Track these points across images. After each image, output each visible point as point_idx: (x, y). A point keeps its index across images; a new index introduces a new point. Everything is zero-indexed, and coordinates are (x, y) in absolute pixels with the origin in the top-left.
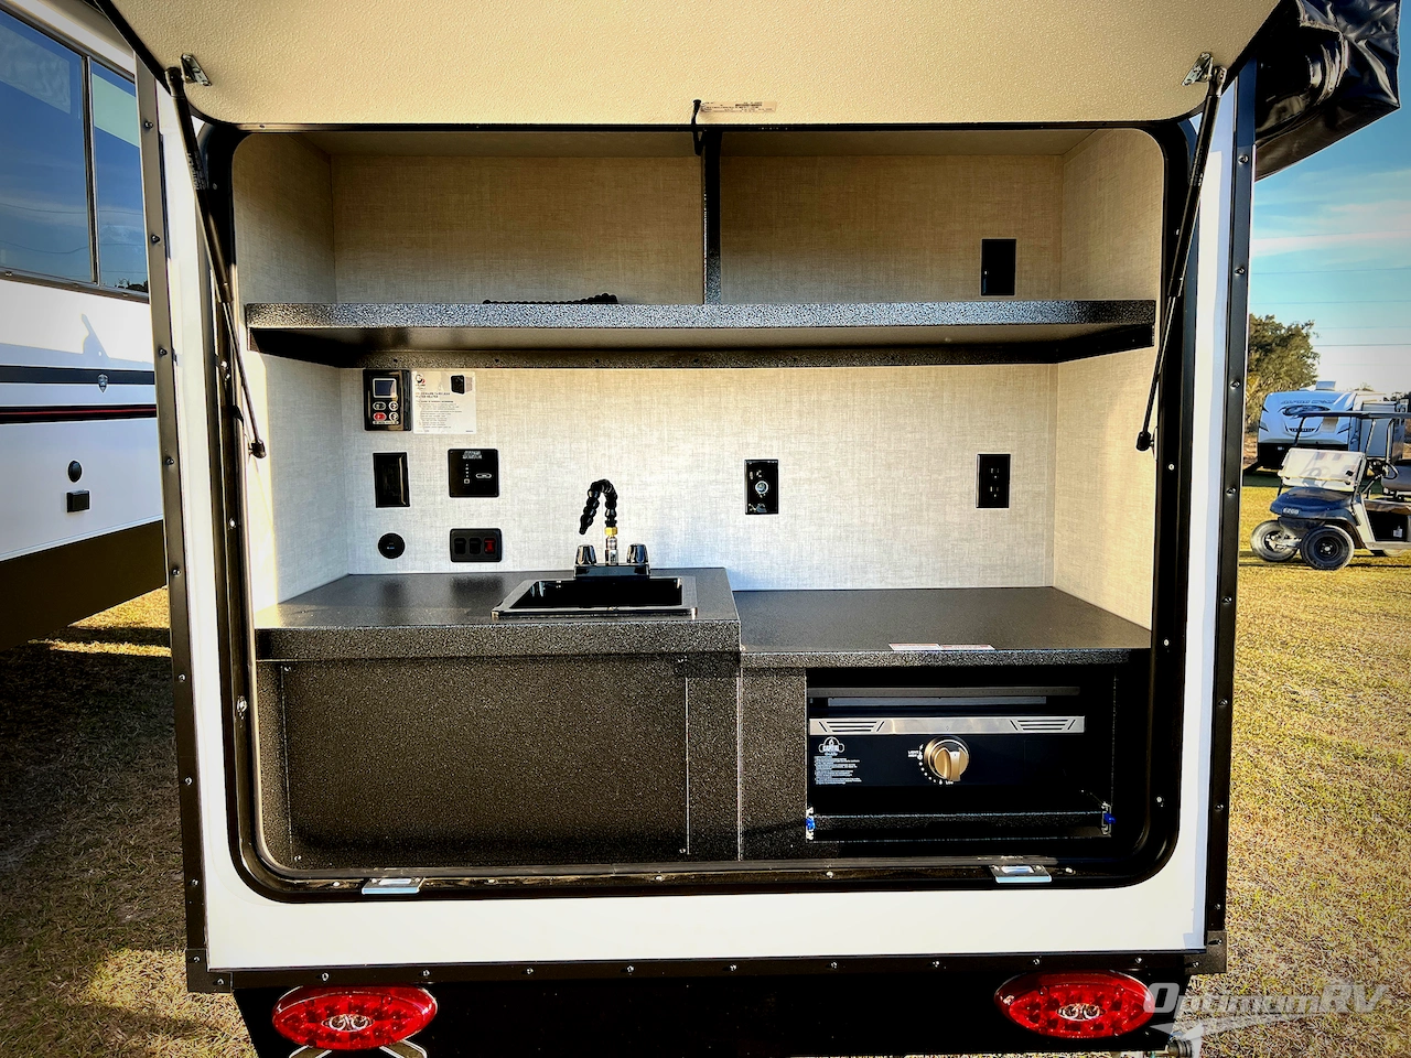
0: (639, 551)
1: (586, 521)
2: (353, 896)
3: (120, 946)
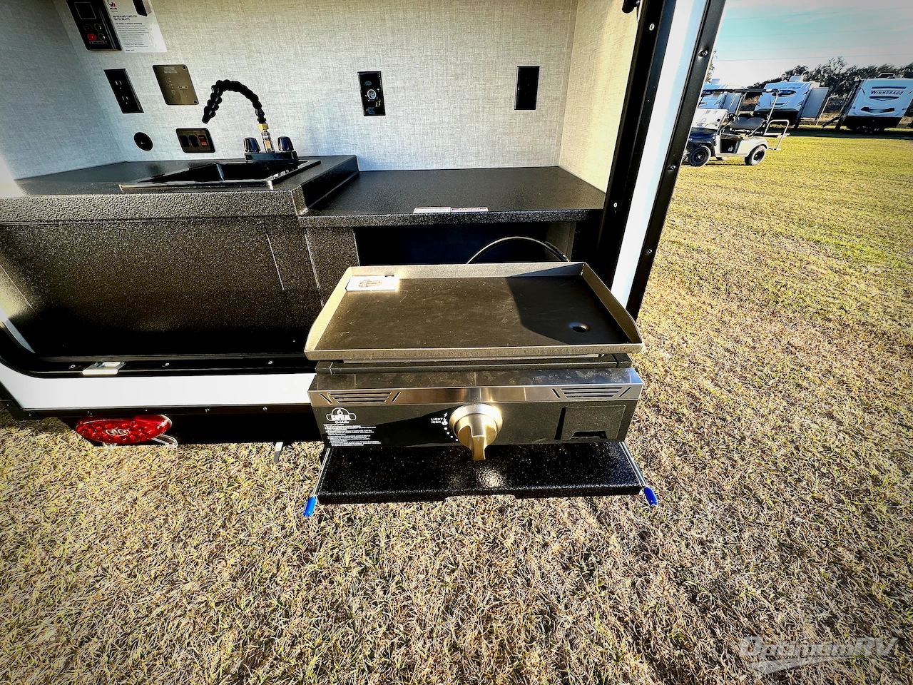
0: (284, 142)
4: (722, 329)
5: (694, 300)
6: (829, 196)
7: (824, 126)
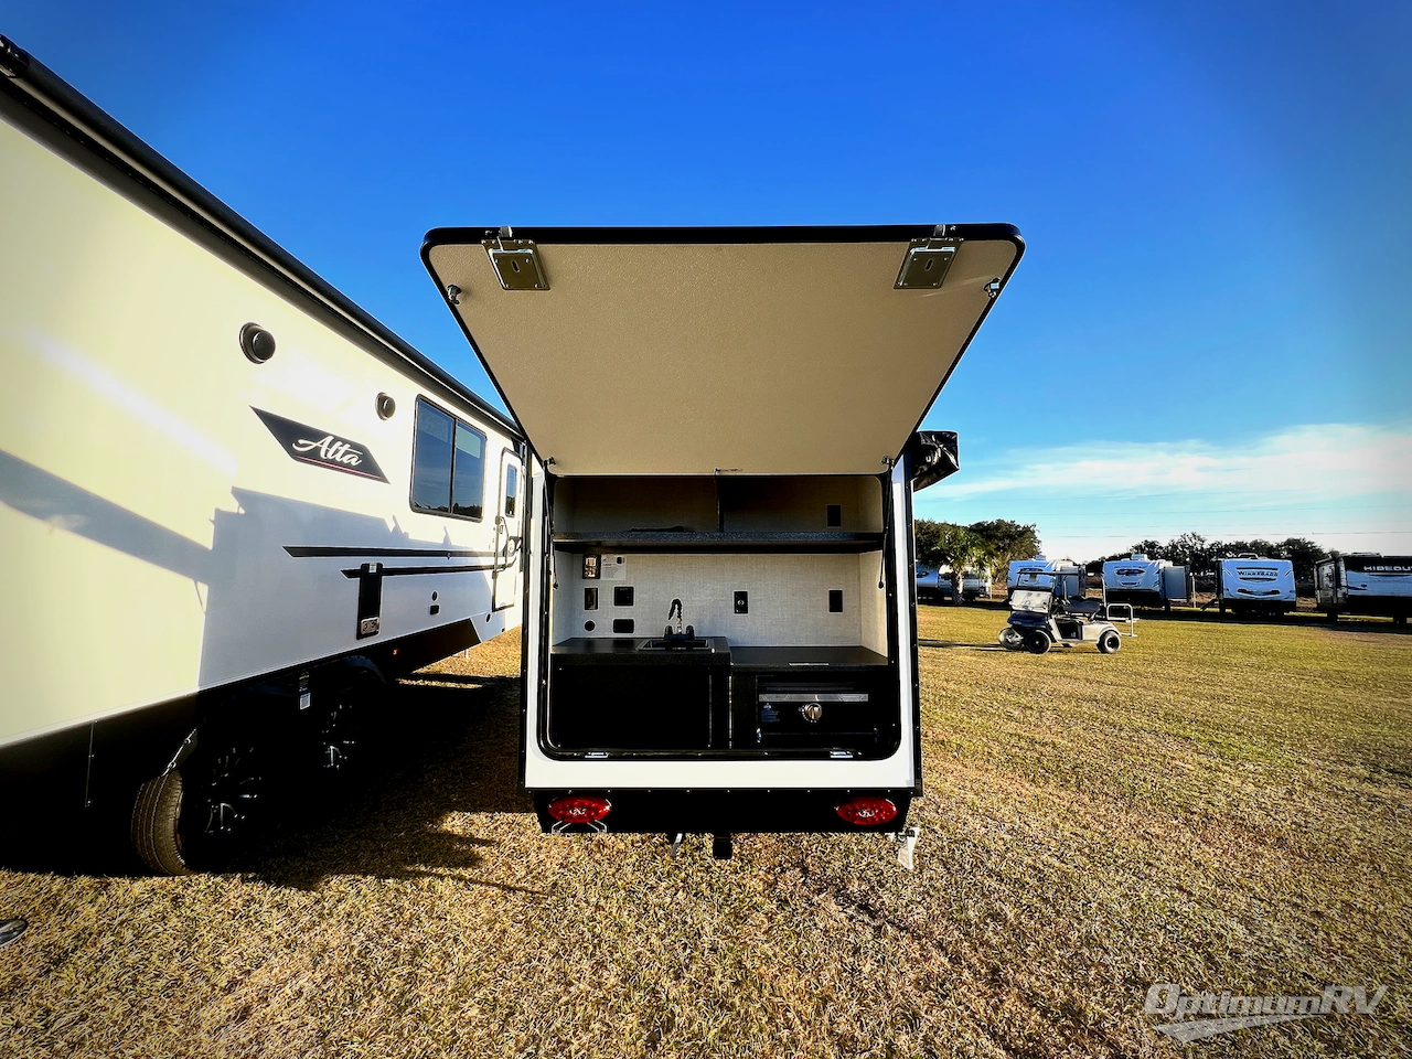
0: (690, 629)
1: (671, 615)
2: (581, 758)
3: (452, 811)
4: (1069, 816)
5: (1038, 791)
6: (1206, 690)
7: (1204, 608)
